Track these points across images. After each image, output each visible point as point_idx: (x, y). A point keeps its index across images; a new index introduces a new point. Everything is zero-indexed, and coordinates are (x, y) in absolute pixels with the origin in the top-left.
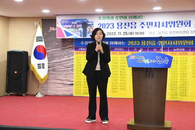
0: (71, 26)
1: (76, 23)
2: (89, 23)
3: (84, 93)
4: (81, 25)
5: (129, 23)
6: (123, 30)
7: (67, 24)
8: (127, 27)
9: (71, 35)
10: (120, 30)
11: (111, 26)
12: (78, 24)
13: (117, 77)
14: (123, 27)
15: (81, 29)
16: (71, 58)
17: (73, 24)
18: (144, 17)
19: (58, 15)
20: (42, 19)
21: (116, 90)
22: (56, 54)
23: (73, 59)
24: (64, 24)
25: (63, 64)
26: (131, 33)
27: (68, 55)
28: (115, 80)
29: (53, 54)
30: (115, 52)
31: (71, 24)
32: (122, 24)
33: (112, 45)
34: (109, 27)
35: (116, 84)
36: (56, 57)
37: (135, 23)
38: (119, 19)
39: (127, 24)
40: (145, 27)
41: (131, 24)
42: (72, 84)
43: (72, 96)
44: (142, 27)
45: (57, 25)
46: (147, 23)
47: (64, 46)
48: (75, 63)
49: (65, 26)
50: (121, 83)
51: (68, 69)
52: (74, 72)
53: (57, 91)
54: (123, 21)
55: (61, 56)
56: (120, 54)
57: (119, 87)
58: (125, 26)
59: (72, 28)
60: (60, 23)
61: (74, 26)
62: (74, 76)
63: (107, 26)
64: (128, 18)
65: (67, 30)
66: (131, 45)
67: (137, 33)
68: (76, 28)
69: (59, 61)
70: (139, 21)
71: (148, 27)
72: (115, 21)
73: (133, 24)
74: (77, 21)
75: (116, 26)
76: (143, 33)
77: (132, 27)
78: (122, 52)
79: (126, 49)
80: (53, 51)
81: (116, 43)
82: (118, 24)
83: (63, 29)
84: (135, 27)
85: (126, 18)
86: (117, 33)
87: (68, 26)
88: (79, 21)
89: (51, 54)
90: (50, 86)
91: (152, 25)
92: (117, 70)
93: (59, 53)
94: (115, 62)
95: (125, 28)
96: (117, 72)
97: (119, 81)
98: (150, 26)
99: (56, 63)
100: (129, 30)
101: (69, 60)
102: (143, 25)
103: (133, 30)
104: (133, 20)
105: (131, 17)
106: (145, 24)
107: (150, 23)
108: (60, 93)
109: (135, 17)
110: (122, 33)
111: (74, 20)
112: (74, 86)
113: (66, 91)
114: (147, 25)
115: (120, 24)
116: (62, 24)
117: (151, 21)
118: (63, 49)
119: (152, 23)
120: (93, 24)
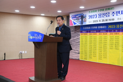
0: (76, 18)
1: (78, 16)
2: (84, 16)
3: (85, 59)
4: (80, 18)
5: (105, 13)
6: (102, 18)
7: (74, 18)
8: (104, 16)
9: (76, 24)
10: (100, 19)
11: (95, 16)
12: (79, 17)
13: (101, 50)
14: (102, 17)
15: (80, 20)
16: (79, 37)
18: (114, 8)
19: (70, 13)
20: (67, 16)
21: (101, 58)
23: (79, 38)
24: (73, 18)
25: (75, 41)
26: (106, 20)
28: (101, 52)
30: (100, 33)
31: (76, 17)
32: (101, 14)
33: (99, 29)
34: (94, 17)
35: (101, 54)
37: (109, 13)
38: (99, 11)
39: (104, 14)
40: (115, 15)
41: (107, 14)
42: (79, 53)
43: (79, 60)
44: (113, 15)
45: (70, 19)
46: (116, 12)
48: (80, 40)
50: (104, 54)
52: (80, 46)
53: (73, 56)
54: (102, 12)
56: (104, 34)
57: (103, 56)
58: (103, 16)
59: (76, 19)
62: (80, 48)
63: (93, 17)
64: (105, 10)
66: (110, 28)
67: (110, 20)
68: (78, 19)
70: (111, 11)
71: (117, 15)
72: (97, 13)
73: (108, 13)
75: (98, 16)
76: (113, 19)
77: (107, 16)
78: (105, 33)
79: (107, 31)
81: (101, 27)
82: (99, 15)
83: (73, 21)
84: (109, 16)
85: (103, 10)
86: (98, 21)
87: (74, 19)
88: (79, 15)
91: (119, 14)
92: (101, 45)
94: (100, 39)
95: (103, 17)
96: (102, 46)
97: (103, 53)
98: (118, 14)
99: (72, 40)
100: (105, 18)
101: (78, 39)
102: (113, 14)
103: (108, 18)
104: (108, 11)
105: (106, 9)
106: (115, 13)
107: (118, 12)
109: (109, 9)
110: (101, 21)
111: (77, 15)
112: (80, 54)
113: (76, 57)
114: (116, 13)
115: (100, 15)
117: (118, 11)
119: (119, 11)
120: (86, 16)
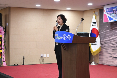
0: (112, 12)
1: (115, 10)
7: (110, 11)
9: (112, 19)
17: (113, 11)
19: (104, 5)
20: (100, 10)
22: (107, 34)
24: (108, 12)
27: (114, 35)
29: (106, 34)
31: (112, 11)
36: (107, 36)
45: (104, 13)
47: (112, 28)
49: (109, 13)
51: (114, 45)
53: (108, 62)
55: (110, 35)
59: (113, 14)
60: (106, 11)
61: (114, 12)
65: (110, 16)
68: (115, 13)
69: (109, 39)
74: (116, 8)
80: (105, 32)
83: (108, 15)
87: (110, 13)
89: (105, 35)
90: (104, 58)
93: (109, 34)
99: (107, 41)
108: (110, 64)
111: (114, 8)
113: (113, 62)
116: (107, 12)
118: (111, 30)
